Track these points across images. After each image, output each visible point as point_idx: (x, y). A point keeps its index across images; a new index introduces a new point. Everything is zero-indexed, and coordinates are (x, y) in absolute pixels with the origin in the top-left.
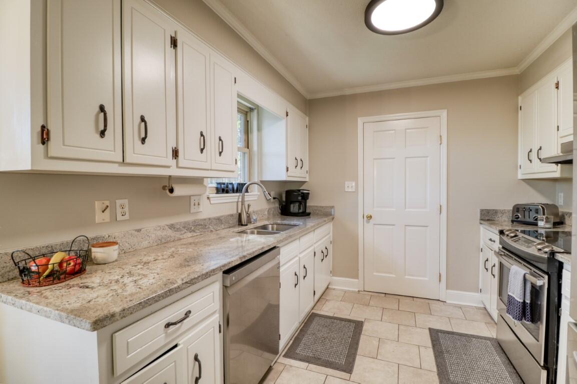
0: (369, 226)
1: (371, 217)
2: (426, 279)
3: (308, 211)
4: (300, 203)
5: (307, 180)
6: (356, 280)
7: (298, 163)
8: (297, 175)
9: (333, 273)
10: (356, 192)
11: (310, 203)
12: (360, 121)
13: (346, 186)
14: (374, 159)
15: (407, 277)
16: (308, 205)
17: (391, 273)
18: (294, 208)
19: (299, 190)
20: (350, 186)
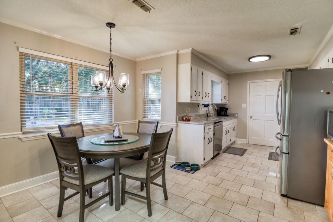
0: (251, 120)
1: (252, 117)
2: (273, 139)
3: (227, 114)
4: (225, 111)
5: (227, 103)
6: (246, 140)
7: (225, 97)
8: (224, 102)
9: (237, 137)
10: (246, 108)
11: (228, 112)
12: (248, 82)
13: (242, 106)
14: (254, 96)
15: (265, 139)
16: (227, 112)
17: (259, 137)
18: (223, 113)
19: (225, 107)
20: (244, 106)
